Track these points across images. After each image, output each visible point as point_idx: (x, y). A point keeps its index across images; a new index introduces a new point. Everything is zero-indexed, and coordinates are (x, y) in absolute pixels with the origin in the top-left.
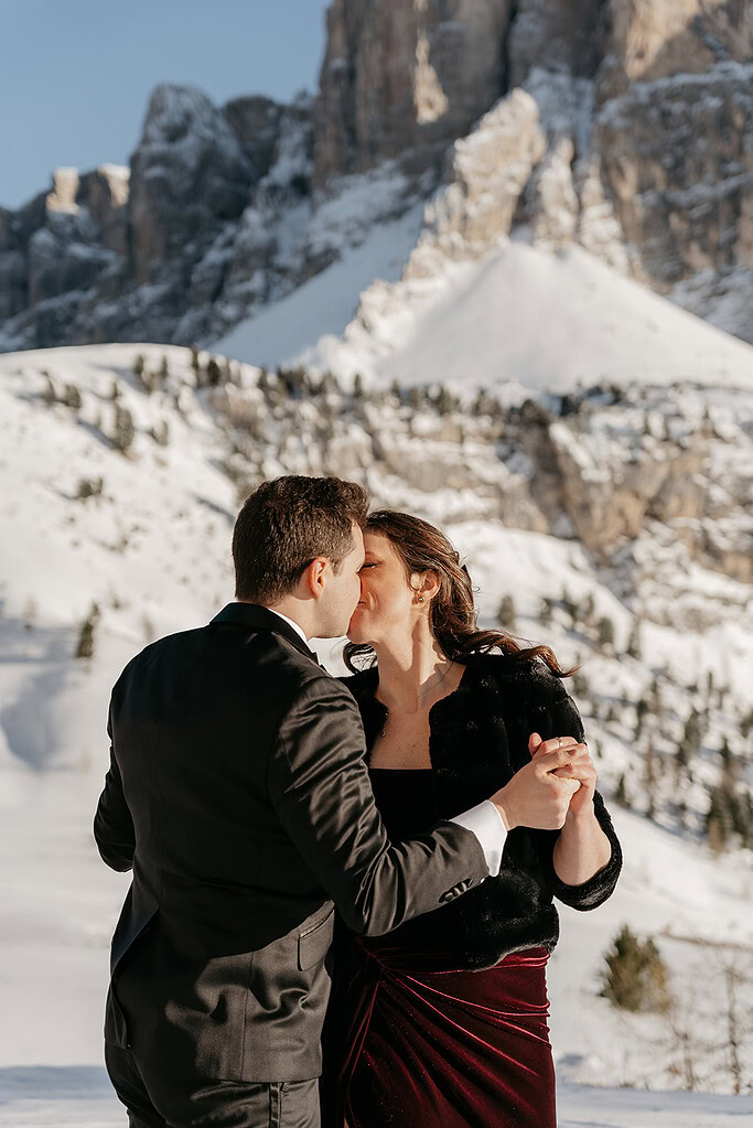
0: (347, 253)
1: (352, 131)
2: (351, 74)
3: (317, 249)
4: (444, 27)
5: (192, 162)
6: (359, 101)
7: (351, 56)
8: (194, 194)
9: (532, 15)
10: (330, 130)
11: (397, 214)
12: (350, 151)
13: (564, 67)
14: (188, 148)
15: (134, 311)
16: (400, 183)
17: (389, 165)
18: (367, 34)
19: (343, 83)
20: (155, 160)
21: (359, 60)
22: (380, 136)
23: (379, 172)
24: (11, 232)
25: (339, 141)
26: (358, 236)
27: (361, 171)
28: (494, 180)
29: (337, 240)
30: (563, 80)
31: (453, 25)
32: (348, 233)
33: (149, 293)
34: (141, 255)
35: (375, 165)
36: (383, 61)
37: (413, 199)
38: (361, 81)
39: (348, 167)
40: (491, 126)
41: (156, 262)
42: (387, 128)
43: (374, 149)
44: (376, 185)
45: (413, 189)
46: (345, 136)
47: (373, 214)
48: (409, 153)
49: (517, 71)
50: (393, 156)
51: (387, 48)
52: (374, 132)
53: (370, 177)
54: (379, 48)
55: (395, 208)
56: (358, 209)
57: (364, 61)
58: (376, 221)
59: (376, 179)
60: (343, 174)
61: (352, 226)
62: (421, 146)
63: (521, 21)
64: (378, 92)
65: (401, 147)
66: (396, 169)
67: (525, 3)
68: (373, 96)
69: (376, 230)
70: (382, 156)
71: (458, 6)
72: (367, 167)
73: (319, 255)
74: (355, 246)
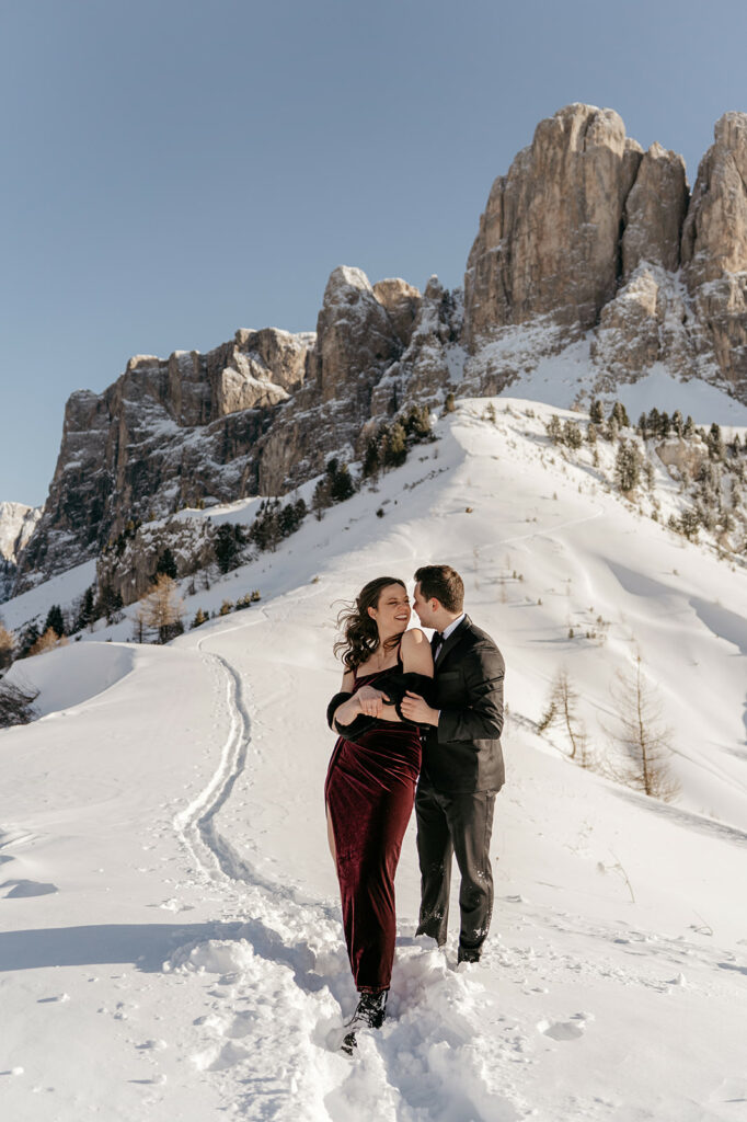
0: (522, 374)
1: (509, 295)
2: (509, 256)
3: (499, 371)
4: (584, 225)
5: (364, 319)
6: (516, 274)
7: (509, 243)
8: (364, 340)
9: (636, 226)
10: (492, 293)
11: (557, 350)
12: (509, 308)
13: (660, 262)
14: (360, 308)
15: (323, 416)
16: (554, 328)
17: (542, 317)
18: (525, 229)
19: (504, 261)
20: (341, 315)
21: (516, 246)
22: (534, 297)
23: (532, 322)
24: (202, 370)
25: (499, 301)
26: (527, 364)
27: (516, 321)
28: (640, 328)
29: (514, 366)
30: (660, 269)
31: (590, 225)
32: (522, 361)
33: (334, 404)
34: (328, 378)
35: (531, 318)
36: (536, 246)
37: (565, 341)
38: (518, 259)
39: (504, 318)
40: (635, 291)
41: (341, 383)
42: (540, 292)
43: (528, 306)
44: (532, 331)
45: (564, 334)
46: (505, 298)
47: (539, 348)
48: (560, 308)
49: (628, 262)
50: (547, 311)
51: (540, 238)
52: (528, 295)
53: (528, 326)
54: (533, 237)
55: (557, 345)
56: (527, 345)
57: (523, 246)
58: (543, 353)
59: (535, 326)
60: (504, 323)
61: (524, 356)
62: (571, 305)
63: (632, 229)
64: (531, 267)
65: (555, 305)
66: (548, 320)
67: (633, 217)
68: (527, 270)
69: (543, 360)
70: (538, 311)
71: (593, 211)
72: (524, 319)
73: (499, 375)
74: (528, 370)
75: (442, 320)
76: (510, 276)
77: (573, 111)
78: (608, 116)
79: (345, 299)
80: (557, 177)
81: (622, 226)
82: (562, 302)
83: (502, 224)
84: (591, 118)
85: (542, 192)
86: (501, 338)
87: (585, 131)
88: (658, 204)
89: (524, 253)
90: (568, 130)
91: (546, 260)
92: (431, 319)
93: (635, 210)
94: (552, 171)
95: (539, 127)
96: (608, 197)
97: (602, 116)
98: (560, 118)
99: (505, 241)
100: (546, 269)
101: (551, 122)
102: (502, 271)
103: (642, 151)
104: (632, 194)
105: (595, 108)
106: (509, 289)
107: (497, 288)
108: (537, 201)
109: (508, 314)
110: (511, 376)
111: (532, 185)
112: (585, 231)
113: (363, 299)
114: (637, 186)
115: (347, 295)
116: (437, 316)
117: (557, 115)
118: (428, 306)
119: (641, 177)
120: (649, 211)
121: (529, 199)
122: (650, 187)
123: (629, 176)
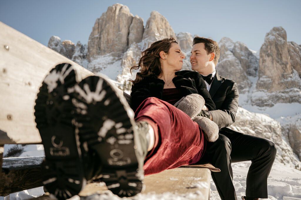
0: (103, 69)
1: (100, 48)
2: (100, 38)
3: (97, 68)
4: (119, 33)
6: (102, 43)
7: (100, 35)
9: (132, 34)
10: (95, 47)
11: (112, 63)
12: (99, 51)
16: (111, 58)
17: (108, 54)
18: (104, 32)
19: (99, 39)
21: (102, 36)
22: (106, 49)
23: (106, 55)
25: (97, 49)
26: (105, 66)
27: (102, 55)
29: (101, 66)
31: (121, 33)
32: (103, 65)
35: (106, 54)
36: (107, 36)
37: (114, 61)
38: (102, 39)
39: (98, 54)
42: (108, 48)
43: (105, 51)
44: (106, 58)
45: (114, 59)
46: (98, 49)
47: (107, 62)
48: (113, 53)
49: (130, 42)
50: (109, 53)
51: (108, 34)
52: (105, 48)
53: (105, 56)
54: (106, 34)
55: (112, 62)
56: (104, 61)
57: (104, 36)
58: (109, 64)
59: (106, 56)
60: (98, 55)
61: (103, 64)
62: (116, 52)
63: (131, 35)
64: (106, 41)
65: (111, 52)
66: (110, 55)
67: (131, 32)
68: (105, 42)
69: (109, 66)
70: (107, 53)
71: (121, 30)
72: (104, 54)
73: (97, 69)
74: (105, 68)
75: (81, 52)
76: (100, 43)
77: (117, 5)
78: (125, 7)
79: (54, 45)
80: (113, 20)
81: (128, 34)
82: (113, 51)
83: (98, 30)
84: (121, 8)
85: (109, 23)
86: (97, 59)
87: (120, 10)
88: (137, 29)
89: (104, 38)
90: (116, 10)
91: (109, 40)
92: (78, 52)
93: (132, 30)
94: (111, 19)
95: (109, 8)
96: (125, 26)
97: (124, 7)
98: (114, 7)
99: (99, 34)
100: (110, 42)
101: (111, 7)
102: (98, 42)
103: (133, 16)
104: (131, 26)
105: (122, 5)
106: (100, 46)
107: (97, 46)
108: (107, 25)
109: (99, 53)
110: (100, 69)
111: (106, 21)
112: (120, 34)
113: (59, 45)
114: (132, 25)
115: (55, 44)
116: (80, 51)
117: (113, 6)
118: (77, 48)
119: (133, 22)
120: (135, 31)
121: (105, 25)
122: (135, 25)
123: (130, 22)
